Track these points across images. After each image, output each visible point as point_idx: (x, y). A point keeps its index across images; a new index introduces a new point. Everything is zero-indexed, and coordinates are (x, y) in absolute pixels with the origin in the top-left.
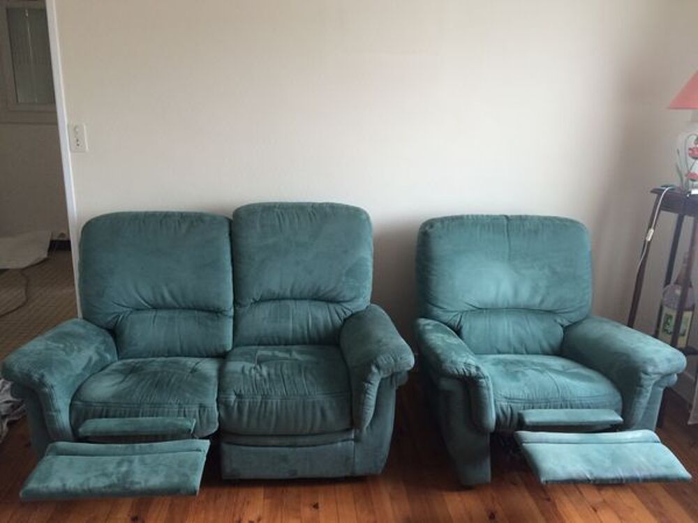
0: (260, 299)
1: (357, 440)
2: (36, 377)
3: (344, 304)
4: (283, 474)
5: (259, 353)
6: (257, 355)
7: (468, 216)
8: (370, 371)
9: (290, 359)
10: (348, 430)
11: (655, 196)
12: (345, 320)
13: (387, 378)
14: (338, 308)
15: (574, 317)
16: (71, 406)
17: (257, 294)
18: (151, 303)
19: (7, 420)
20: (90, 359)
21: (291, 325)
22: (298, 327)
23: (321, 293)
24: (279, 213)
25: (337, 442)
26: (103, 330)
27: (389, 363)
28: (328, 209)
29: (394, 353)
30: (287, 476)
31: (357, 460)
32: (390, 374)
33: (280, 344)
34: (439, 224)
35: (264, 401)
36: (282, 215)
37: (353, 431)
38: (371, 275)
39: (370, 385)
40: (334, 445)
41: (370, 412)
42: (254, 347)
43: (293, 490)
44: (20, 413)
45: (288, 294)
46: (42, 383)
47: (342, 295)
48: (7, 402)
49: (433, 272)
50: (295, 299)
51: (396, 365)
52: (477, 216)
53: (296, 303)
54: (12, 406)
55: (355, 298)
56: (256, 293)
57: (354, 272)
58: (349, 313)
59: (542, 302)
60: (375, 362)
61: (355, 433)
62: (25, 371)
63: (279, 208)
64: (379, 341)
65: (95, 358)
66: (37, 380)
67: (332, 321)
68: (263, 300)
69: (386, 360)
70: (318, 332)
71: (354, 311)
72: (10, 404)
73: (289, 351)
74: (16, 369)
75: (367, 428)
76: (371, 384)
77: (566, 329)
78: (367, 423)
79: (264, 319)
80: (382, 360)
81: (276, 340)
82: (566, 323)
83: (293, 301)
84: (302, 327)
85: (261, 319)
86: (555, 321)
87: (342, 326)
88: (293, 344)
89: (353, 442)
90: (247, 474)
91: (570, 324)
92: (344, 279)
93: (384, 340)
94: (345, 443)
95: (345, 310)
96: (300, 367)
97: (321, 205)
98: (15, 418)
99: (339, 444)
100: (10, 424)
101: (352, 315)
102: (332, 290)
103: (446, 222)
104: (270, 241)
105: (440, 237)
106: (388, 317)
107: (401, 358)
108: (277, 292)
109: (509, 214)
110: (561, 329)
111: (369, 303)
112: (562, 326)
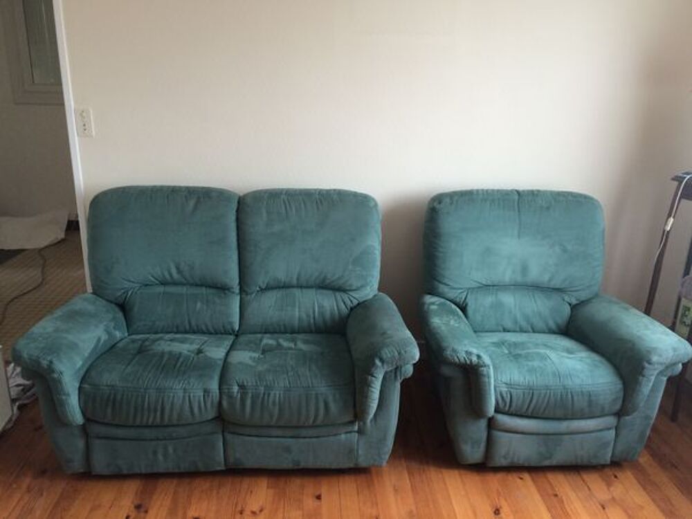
0: (266, 287)
1: (360, 432)
2: (45, 363)
3: (351, 293)
4: (286, 464)
5: (265, 341)
6: (262, 344)
7: (478, 191)
8: (374, 364)
9: (295, 349)
10: (352, 423)
11: (676, 183)
12: (352, 309)
13: (391, 371)
14: (345, 297)
15: (583, 295)
16: (80, 389)
17: (263, 282)
18: (160, 279)
19: (17, 404)
20: (99, 340)
21: (297, 314)
22: (304, 316)
23: (328, 281)
24: (286, 199)
25: (340, 434)
26: (113, 306)
27: (394, 356)
28: (335, 197)
29: (398, 346)
30: (290, 466)
31: (360, 452)
32: (395, 367)
33: (285, 332)
34: (448, 200)
35: (267, 393)
36: (289, 202)
37: (357, 423)
38: (378, 263)
39: (373, 378)
40: (338, 437)
41: (374, 405)
42: (259, 336)
43: (297, 482)
44: (31, 397)
45: (295, 282)
46: (51, 369)
47: (349, 282)
48: (18, 385)
49: (441, 250)
50: (301, 287)
51: (400, 359)
52: (487, 191)
53: (302, 292)
54: (23, 390)
55: (362, 286)
56: (262, 280)
57: (360, 260)
58: (355, 302)
59: (550, 280)
60: (379, 354)
61: (359, 424)
62: (34, 358)
63: (285, 194)
64: (384, 333)
65: (104, 337)
66: (45, 366)
67: (338, 309)
68: (269, 288)
69: (390, 353)
70: (324, 321)
71: (361, 300)
72: (21, 388)
73: (293, 340)
74: (25, 355)
75: (371, 421)
76: (375, 377)
77: (574, 308)
78: (371, 416)
79: (270, 307)
80: (386, 353)
81: (282, 328)
82: (574, 302)
83: (299, 290)
84: (308, 316)
85: (267, 307)
86: (564, 300)
87: (349, 315)
88: (298, 333)
89: (357, 434)
90: (250, 463)
91: (577, 302)
92: (350, 267)
93: (389, 332)
94: (348, 435)
95: (352, 299)
96: (304, 358)
97: (328, 191)
98: (26, 402)
99: (343, 436)
100: (20, 408)
101: (358, 304)
102: (339, 278)
103: (456, 198)
104: (277, 228)
105: (448, 213)
106: (395, 307)
107: (405, 352)
108: (283, 280)
109: (521, 188)
110: (569, 308)
111: (376, 292)
112: (570, 304)
